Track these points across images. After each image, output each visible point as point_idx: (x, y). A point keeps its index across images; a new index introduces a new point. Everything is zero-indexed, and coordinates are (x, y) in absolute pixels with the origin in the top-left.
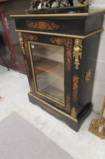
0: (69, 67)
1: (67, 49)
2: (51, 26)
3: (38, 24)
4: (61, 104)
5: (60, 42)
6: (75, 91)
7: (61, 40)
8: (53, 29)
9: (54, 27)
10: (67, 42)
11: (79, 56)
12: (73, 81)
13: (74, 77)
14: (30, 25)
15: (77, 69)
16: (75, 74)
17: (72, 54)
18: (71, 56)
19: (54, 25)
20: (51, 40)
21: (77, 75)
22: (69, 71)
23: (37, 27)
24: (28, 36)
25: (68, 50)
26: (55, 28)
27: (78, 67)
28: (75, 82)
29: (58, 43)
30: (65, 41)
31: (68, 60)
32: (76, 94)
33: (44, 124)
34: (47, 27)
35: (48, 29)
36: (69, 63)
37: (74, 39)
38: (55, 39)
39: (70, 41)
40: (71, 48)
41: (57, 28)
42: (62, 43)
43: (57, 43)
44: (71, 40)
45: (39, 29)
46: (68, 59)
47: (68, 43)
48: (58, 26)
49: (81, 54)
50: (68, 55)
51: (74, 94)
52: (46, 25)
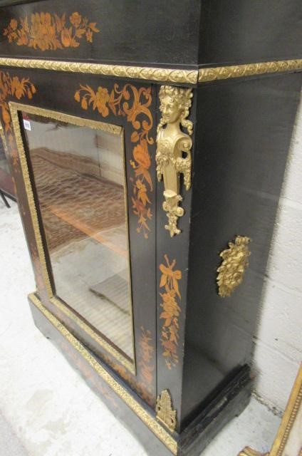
0: (143, 220)
1: (135, 137)
2: (71, 29)
3: (30, 27)
4: (123, 363)
5: (107, 105)
6: (167, 328)
7: (110, 93)
8: (78, 45)
9: (79, 33)
10: (131, 103)
11: (181, 176)
12: (162, 284)
13: (162, 267)
14: (8, 34)
15: (172, 234)
16: (165, 256)
17: (154, 164)
18: (149, 170)
19: (81, 25)
20: (77, 96)
21: (174, 261)
22: (146, 237)
23: (29, 38)
24: (9, 80)
25: (138, 142)
26: (84, 35)
27: (178, 227)
28: (167, 288)
29: (100, 111)
30: (123, 100)
31: (138, 190)
32: (173, 342)
33: (58, 427)
34: (59, 38)
35: (63, 46)
36: (145, 203)
38: (89, 89)
40: (149, 134)
41: (90, 38)
42: (114, 111)
43: (97, 109)
45: (35, 47)
46: (139, 184)
47: (138, 108)
48: (93, 26)
49: (186, 163)
50: (136, 164)
51: (164, 339)
52: (54, 25)
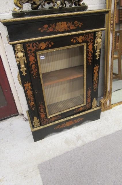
0: (90, 61)
1: (89, 44)
2: (74, 25)
3: (55, 26)
4: (81, 106)
5: (82, 39)
6: (95, 82)
7: (83, 37)
8: (76, 28)
9: (77, 26)
10: (88, 37)
12: (94, 72)
13: (94, 68)
14: (41, 30)
15: (97, 59)
16: (95, 65)
17: (94, 47)
18: (92, 49)
19: (78, 24)
20: (72, 40)
21: (97, 65)
22: (91, 64)
23: (54, 29)
25: (90, 44)
26: (79, 26)
28: (96, 72)
34: (69, 27)
35: (70, 29)
36: (91, 57)
37: (95, 33)
38: (77, 37)
39: (91, 36)
40: (93, 42)
41: (80, 26)
42: (84, 40)
43: (79, 41)
44: (93, 34)
45: (57, 31)
47: (90, 37)
48: (82, 23)
50: (89, 49)
51: (94, 85)
52: (67, 24)
